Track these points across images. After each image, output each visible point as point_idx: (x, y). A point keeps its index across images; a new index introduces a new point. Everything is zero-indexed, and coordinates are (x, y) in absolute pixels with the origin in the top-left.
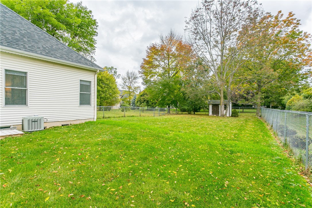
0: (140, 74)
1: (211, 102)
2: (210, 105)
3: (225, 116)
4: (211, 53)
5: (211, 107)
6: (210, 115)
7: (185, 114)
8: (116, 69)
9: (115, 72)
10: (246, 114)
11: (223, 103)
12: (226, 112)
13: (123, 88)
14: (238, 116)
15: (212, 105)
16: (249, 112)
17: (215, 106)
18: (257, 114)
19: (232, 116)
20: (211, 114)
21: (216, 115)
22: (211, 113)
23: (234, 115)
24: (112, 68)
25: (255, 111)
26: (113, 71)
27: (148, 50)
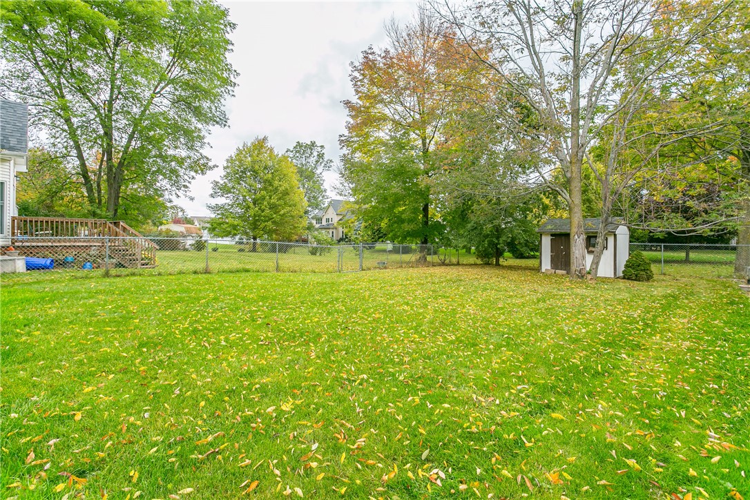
0: (345, 148)
1: (550, 227)
2: (543, 237)
3: (589, 277)
4: (533, 46)
5: (546, 242)
6: (543, 270)
7: (471, 265)
8: (322, 147)
9: (321, 156)
10: (698, 267)
11: (580, 227)
12: (596, 263)
13: (341, 195)
14: (649, 278)
15: (552, 235)
16: (710, 263)
17: (563, 238)
18: (737, 269)
19: (627, 277)
20: (550, 268)
21: (564, 272)
22: (546, 265)
23: (636, 272)
24: (313, 144)
25: (731, 256)
26: (315, 154)
27: (356, 74)
